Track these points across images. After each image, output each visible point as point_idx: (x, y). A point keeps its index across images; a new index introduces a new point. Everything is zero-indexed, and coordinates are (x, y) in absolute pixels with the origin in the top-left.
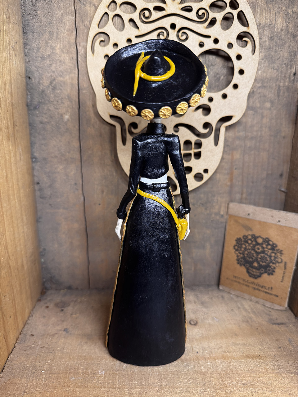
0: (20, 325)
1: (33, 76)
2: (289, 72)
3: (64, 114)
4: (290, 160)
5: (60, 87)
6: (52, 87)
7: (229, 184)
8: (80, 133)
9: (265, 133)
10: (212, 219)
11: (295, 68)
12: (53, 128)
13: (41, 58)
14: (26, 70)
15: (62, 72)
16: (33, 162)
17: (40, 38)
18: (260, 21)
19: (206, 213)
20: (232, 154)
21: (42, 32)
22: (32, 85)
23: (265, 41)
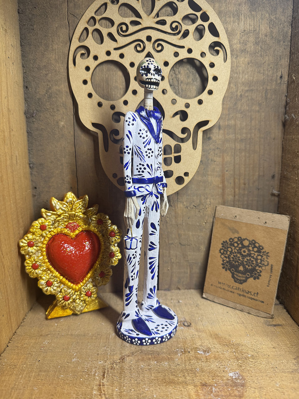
1: (30, 85)
2: (275, 75)
4: (280, 161)
5: (55, 95)
6: (48, 95)
7: (221, 186)
9: (255, 135)
10: (205, 222)
11: (282, 71)
12: (49, 134)
13: (37, 68)
14: (24, 80)
16: (30, 167)
17: (36, 50)
18: (244, 27)
19: (199, 216)
20: (223, 156)
21: (38, 44)
22: (29, 94)
23: (250, 47)
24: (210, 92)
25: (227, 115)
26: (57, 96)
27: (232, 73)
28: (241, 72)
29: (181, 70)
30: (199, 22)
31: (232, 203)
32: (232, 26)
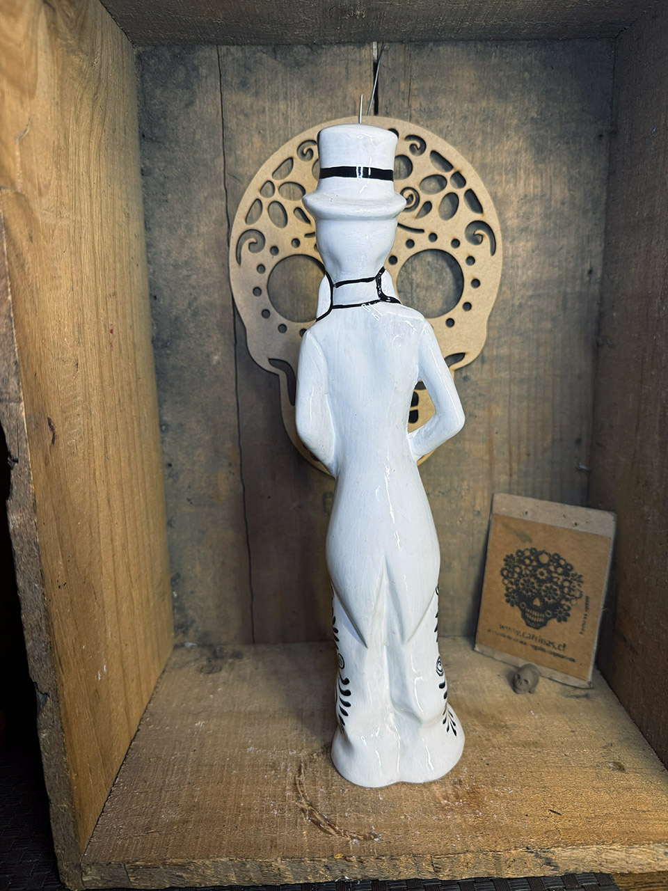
0: (144, 696)
1: (161, 294)
2: (580, 269)
3: (212, 353)
5: (205, 312)
6: (191, 311)
7: (486, 457)
8: (236, 382)
9: (545, 370)
10: (461, 519)
11: (590, 262)
12: (194, 376)
13: (174, 266)
14: (150, 287)
15: (207, 287)
16: (162, 431)
17: (171, 236)
18: (525, 192)
19: (450, 509)
20: (489, 408)
21: (175, 226)
22: (158, 308)
23: (536, 222)
24: (468, 306)
25: (495, 339)
26: (207, 313)
27: (505, 267)
28: (520, 265)
29: (416, 266)
30: (450, 188)
31: (508, 487)
32: (504, 189)
